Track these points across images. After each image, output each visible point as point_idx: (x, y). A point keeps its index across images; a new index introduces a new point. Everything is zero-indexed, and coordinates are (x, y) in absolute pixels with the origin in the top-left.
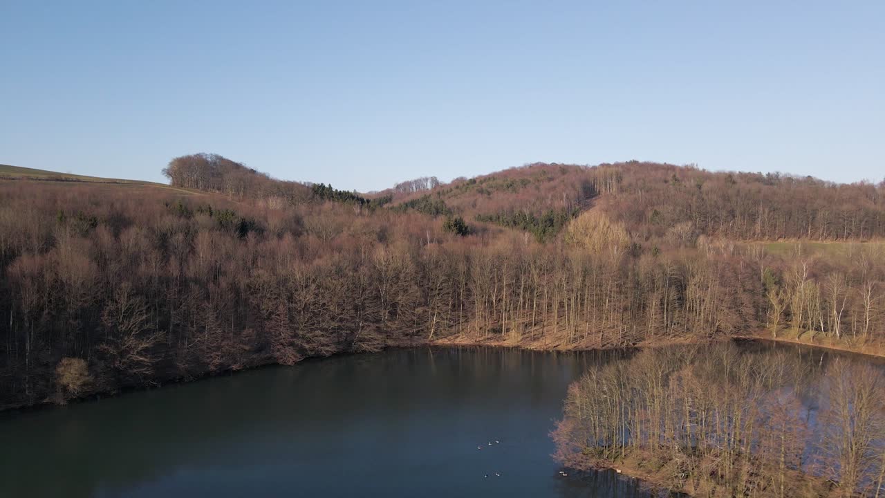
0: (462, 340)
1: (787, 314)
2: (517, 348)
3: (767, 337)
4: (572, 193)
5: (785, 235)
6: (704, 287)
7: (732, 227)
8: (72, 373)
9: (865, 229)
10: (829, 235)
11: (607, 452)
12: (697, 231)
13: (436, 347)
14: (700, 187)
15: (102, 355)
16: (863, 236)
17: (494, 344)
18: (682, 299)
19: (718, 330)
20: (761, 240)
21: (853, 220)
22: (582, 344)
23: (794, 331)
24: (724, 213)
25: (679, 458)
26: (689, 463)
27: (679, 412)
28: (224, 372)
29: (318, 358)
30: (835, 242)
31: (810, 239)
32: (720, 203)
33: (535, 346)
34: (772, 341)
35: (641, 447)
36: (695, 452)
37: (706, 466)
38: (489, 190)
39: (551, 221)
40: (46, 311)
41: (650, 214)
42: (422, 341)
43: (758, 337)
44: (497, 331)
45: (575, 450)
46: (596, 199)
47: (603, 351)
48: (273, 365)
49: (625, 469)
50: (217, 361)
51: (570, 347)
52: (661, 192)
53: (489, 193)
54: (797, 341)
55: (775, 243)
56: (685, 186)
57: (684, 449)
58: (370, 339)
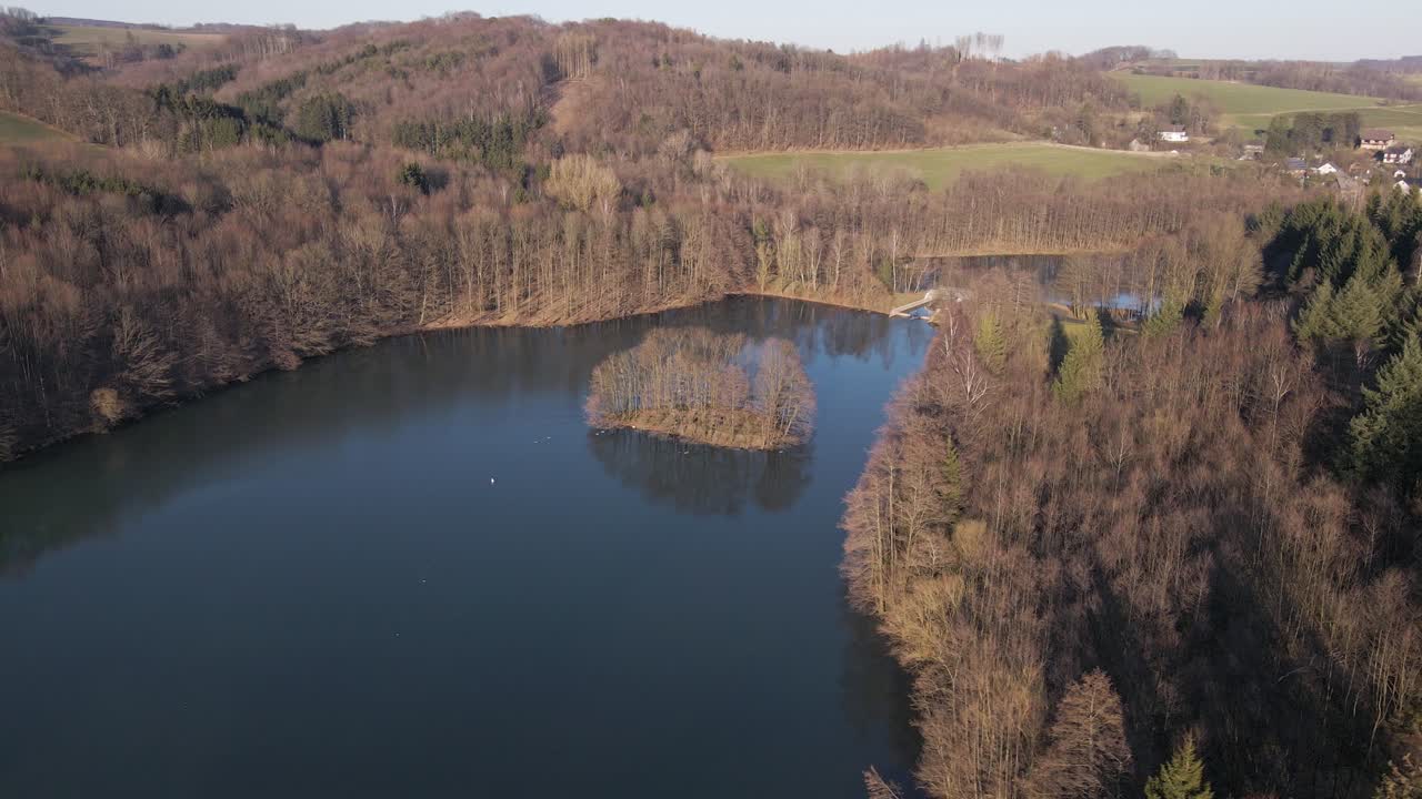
0: (455, 322)
1: (773, 267)
2: (513, 327)
3: (756, 292)
4: (532, 82)
5: (796, 142)
6: (697, 247)
7: (736, 133)
8: (108, 403)
9: (878, 134)
10: (842, 140)
11: (624, 416)
12: (695, 143)
13: (428, 334)
14: (697, 74)
15: (126, 383)
16: (877, 143)
17: (490, 324)
18: (676, 259)
19: (711, 289)
20: (768, 149)
21: (867, 123)
22: (583, 317)
23: (780, 282)
24: (727, 115)
25: (674, 413)
26: (680, 414)
27: (674, 383)
28: (232, 383)
29: (317, 358)
30: (847, 152)
31: (822, 147)
32: (722, 102)
33: (534, 322)
34: (759, 296)
35: (649, 409)
36: (684, 408)
37: (691, 414)
38: (404, 69)
39: (509, 131)
40: (62, 345)
41: (637, 118)
42: (413, 328)
43: (748, 292)
44: (491, 307)
45: (603, 416)
46: (562, 85)
47: (602, 322)
48: (272, 372)
49: (639, 425)
50: (226, 374)
51: (571, 321)
52: (650, 83)
53: (405, 76)
54: (781, 294)
55: (784, 153)
56: (680, 74)
57: (677, 406)
58: (366, 333)
